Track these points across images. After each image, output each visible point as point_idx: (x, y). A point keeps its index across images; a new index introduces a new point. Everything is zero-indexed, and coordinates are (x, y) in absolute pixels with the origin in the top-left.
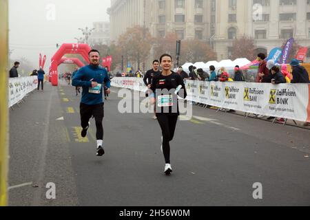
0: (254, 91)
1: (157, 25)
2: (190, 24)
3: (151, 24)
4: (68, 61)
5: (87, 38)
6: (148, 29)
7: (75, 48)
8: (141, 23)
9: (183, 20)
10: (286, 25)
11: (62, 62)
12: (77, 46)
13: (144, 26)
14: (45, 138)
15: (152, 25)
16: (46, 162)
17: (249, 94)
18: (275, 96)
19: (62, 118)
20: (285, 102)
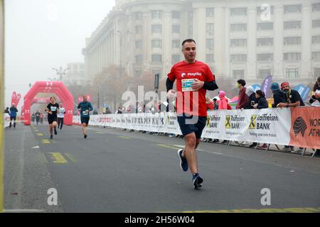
0: (236, 118)
1: (134, 65)
2: (167, 63)
3: (127, 63)
4: (42, 100)
5: (61, 77)
6: (124, 69)
7: (49, 86)
8: (117, 63)
9: (161, 60)
10: (264, 66)
11: (35, 102)
12: (51, 84)
13: (121, 65)
14: (22, 161)
15: (129, 65)
16: (24, 177)
17: (231, 122)
18: (256, 122)
19: (38, 147)
20: (267, 127)
